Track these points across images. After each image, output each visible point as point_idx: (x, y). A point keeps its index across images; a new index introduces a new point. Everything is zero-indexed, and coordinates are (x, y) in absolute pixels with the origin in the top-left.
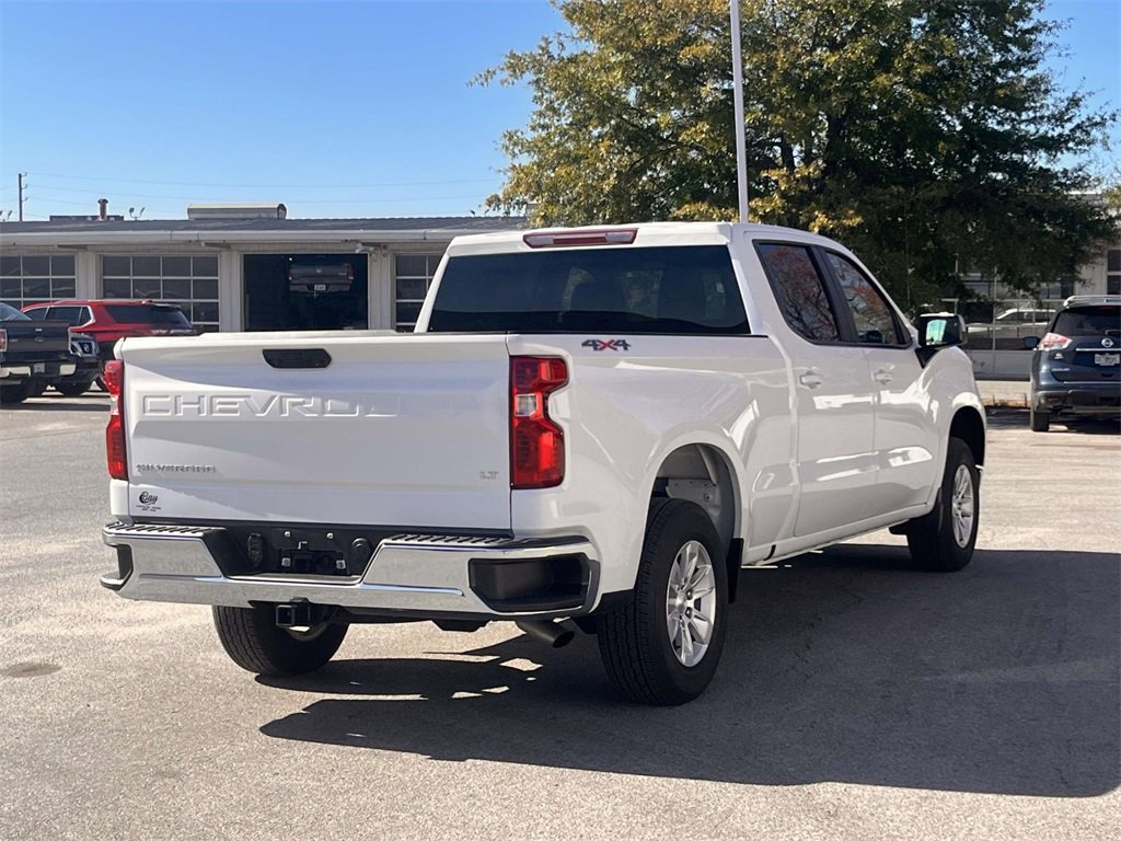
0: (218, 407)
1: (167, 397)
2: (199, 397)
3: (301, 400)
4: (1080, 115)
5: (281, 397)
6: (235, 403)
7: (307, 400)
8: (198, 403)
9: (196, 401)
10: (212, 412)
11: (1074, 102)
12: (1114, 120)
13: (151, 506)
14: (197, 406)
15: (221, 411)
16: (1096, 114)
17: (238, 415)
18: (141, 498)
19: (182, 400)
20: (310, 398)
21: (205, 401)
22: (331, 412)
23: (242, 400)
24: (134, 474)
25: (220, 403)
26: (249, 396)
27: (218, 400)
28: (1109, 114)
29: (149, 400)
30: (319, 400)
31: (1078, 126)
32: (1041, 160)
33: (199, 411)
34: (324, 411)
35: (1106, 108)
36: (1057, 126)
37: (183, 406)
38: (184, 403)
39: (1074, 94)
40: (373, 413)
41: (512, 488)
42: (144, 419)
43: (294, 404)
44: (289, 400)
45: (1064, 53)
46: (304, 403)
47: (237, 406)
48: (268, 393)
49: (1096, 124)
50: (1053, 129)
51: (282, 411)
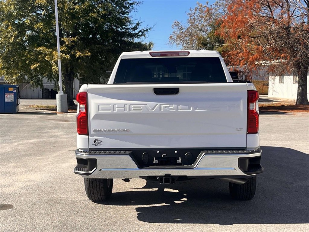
0: (133, 108)
1: (110, 105)
2: (125, 105)
3: (169, 105)
4: (140, 28)
5: (160, 105)
6: (141, 107)
7: (170, 106)
8: (124, 107)
9: (123, 106)
10: (130, 110)
11: (138, 24)
12: (150, 30)
13: (99, 144)
14: (124, 108)
15: (134, 110)
16: (145, 28)
17: (142, 111)
18: (94, 142)
19: (116, 106)
20: (173, 105)
21: (127, 106)
22: (181, 110)
23: (144, 106)
24: (91, 133)
25: (134, 107)
26: (147, 105)
27: (133, 106)
28: (149, 28)
29: (101, 107)
30: (176, 106)
31: (140, 31)
32: (130, 40)
33: (124, 110)
34: (178, 109)
35: (147, 26)
36: (133, 31)
37: (117, 108)
38: (117, 107)
39: (138, 22)
40: (197, 110)
41: (247, 134)
42: (98, 113)
43: (166, 107)
44: (163, 106)
45: (136, 11)
46: (170, 107)
47: (142, 108)
48: (155, 103)
49: (145, 31)
50: (132, 32)
51: (160, 109)
